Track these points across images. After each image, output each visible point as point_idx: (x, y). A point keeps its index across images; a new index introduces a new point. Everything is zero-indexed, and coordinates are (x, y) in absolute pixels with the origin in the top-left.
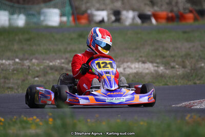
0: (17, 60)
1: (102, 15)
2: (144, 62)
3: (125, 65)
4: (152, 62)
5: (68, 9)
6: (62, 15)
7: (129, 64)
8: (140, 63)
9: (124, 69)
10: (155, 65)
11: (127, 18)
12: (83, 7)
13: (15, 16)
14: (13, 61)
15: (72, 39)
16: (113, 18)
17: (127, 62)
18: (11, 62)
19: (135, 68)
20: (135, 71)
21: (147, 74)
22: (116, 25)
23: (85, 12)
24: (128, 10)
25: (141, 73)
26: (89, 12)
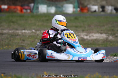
0: (33, 31)
1: (95, 8)
2: (101, 33)
3: (91, 35)
4: (106, 33)
7: (93, 34)
9: (90, 37)
10: (108, 35)
11: (108, 10)
14: (31, 31)
18: (29, 31)
19: (96, 36)
20: (95, 38)
22: (102, 13)
23: (86, 6)
25: (99, 39)
26: (89, 6)
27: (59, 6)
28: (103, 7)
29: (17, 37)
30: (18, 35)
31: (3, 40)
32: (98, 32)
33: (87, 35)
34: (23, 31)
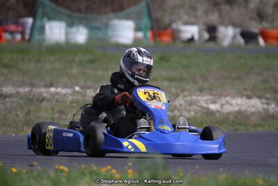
0: (77, 88)
1: (191, 31)
2: (249, 97)
3: (223, 100)
4: (260, 97)
5: (145, 21)
6: (137, 29)
7: (228, 99)
8: (244, 98)
9: (222, 106)
10: (264, 101)
11: (225, 36)
12: (166, 20)
13: (74, 30)
14: (72, 90)
16: (206, 36)
17: (226, 96)
18: (68, 91)
19: (237, 105)
20: (236, 109)
21: (253, 113)
23: (169, 26)
24: (226, 25)
25: (245, 112)
26: (174, 26)
27: (96, 24)
28: (212, 30)
29: (44, 104)
30: (43, 100)
32: (240, 95)
33: (214, 102)
34: (53, 89)
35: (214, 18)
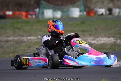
0: (39, 37)
1: (102, 11)
2: (109, 37)
3: (98, 39)
4: (113, 37)
7: (100, 38)
8: (107, 38)
9: (97, 41)
12: (92, 7)
14: (37, 37)
15: (77, 24)
18: (35, 38)
19: (104, 40)
20: (103, 42)
21: (109, 44)
22: (110, 16)
25: (106, 43)
26: (95, 9)
27: (64, 10)
28: (110, 10)
29: (23, 44)
30: (23, 42)
31: (8, 48)
32: (105, 36)
33: (94, 40)
34: (29, 38)
35: (111, 5)
